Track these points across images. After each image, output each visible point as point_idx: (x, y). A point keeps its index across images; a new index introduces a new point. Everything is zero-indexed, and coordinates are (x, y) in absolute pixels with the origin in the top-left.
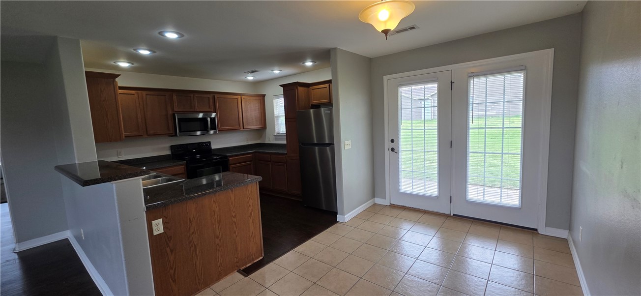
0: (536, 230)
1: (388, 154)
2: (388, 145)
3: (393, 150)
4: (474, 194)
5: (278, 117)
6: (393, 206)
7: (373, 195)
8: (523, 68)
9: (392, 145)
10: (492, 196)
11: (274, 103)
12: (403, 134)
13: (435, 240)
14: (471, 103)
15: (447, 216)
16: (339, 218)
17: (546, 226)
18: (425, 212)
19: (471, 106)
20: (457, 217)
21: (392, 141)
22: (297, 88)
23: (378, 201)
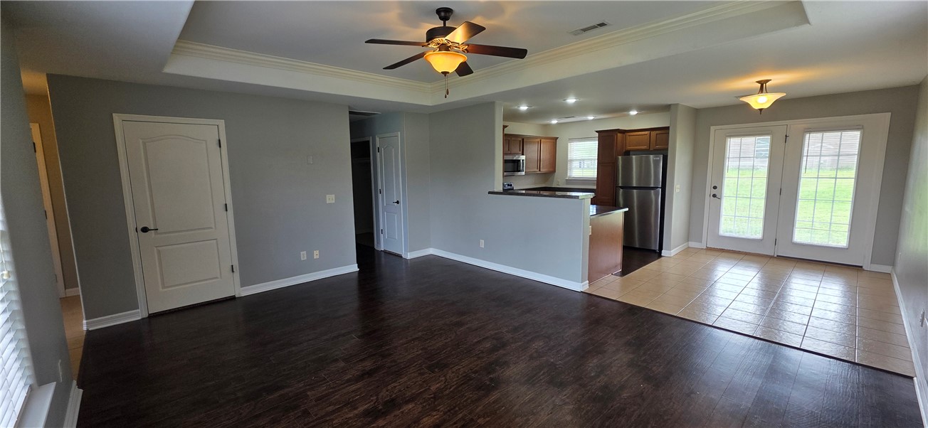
0: (861, 267)
1: (708, 199)
2: (709, 190)
3: (714, 196)
4: (800, 236)
5: (571, 161)
6: (709, 249)
7: (688, 238)
8: (861, 127)
9: (714, 192)
10: (819, 239)
11: (569, 146)
12: (726, 181)
13: (756, 280)
14: (805, 154)
15: (771, 257)
16: (664, 253)
17: (871, 263)
18: (746, 254)
19: (805, 158)
20: (779, 257)
21: (715, 188)
22: (617, 135)
23: (693, 244)
